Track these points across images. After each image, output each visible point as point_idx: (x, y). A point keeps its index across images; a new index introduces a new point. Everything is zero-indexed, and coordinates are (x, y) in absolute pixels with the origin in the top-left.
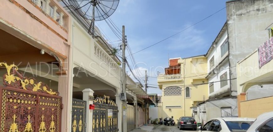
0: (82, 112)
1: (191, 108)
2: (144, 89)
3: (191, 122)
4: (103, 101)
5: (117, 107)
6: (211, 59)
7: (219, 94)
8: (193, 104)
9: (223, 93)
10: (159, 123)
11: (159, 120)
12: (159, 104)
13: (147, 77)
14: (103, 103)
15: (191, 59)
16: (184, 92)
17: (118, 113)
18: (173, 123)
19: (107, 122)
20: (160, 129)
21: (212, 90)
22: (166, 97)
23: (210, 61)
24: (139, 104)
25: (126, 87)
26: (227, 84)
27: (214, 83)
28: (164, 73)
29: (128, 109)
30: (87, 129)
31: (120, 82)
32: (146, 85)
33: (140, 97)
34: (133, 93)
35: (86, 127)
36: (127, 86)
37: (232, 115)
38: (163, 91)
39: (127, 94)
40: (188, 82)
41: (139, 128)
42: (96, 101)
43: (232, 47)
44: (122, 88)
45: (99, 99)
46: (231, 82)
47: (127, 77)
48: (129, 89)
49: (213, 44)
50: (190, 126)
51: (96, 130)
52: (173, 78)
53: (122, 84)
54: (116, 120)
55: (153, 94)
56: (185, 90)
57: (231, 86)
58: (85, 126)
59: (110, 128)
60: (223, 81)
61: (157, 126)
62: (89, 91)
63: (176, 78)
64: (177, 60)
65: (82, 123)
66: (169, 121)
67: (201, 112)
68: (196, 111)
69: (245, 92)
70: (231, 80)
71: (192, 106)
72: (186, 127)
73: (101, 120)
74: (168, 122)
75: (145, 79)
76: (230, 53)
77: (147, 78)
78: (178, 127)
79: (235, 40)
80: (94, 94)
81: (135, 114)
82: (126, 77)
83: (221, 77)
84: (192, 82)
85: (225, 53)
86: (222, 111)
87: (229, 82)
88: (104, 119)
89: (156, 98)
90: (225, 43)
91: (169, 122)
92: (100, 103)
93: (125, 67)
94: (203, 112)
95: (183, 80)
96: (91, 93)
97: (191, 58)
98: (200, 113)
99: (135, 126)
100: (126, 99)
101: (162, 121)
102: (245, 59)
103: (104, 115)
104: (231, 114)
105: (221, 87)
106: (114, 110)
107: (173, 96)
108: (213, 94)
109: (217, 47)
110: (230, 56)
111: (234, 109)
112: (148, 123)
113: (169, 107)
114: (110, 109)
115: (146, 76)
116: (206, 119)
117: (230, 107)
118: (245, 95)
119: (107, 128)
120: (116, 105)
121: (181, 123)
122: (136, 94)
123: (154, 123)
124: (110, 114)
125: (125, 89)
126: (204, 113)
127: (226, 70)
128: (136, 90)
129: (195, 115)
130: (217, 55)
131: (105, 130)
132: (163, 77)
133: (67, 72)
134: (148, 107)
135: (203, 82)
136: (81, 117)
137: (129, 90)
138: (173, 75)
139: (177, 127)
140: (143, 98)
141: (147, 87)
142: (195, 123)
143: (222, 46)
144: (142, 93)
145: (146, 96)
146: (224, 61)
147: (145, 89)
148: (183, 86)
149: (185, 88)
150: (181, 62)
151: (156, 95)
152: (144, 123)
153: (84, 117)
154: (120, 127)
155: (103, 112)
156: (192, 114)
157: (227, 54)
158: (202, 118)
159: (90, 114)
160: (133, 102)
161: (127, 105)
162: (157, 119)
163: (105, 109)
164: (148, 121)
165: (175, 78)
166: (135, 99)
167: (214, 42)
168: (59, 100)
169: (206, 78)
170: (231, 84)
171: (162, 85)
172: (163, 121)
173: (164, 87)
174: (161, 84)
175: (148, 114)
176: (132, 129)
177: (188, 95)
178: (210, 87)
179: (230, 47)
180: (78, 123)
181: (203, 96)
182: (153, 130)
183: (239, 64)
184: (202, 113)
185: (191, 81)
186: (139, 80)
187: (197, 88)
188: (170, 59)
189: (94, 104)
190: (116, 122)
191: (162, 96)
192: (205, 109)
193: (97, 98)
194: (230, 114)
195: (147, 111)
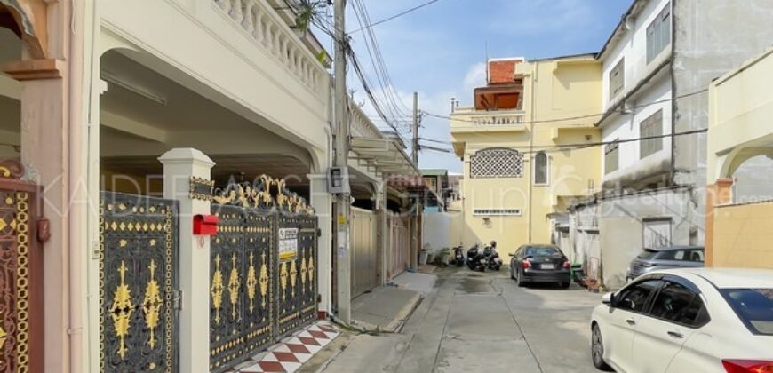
0: (160, 247)
1: (549, 216)
2: (409, 152)
3: (554, 261)
4: (256, 199)
5: (316, 219)
6: (615, 68)
7: (634, 179)
8: (556, 204)
9: (646, 173)
10: (452, 262)
11: (453, 253)
12: (454, 204)
13: (418, 114)
14: (257, 204)
15: (553, 65)
16: (528, 168)
17: (320, 239)
18: (495, 263)
19: (274, 275)
20: (458, 285)
21: (612, 164)
22: (475, 180)
23: (611, 74)
24: (393, 205)
25: (349, 148)
26: (660, 148)
27: (621, 145)
28: (473, 106)
29: (354, 223)
30: (183, 313)
31: (328, 127)
32: (416, 140)
33: (396, 183)
34: (371, 168)
35: (180, 308)
36: (353, 142)
37: (673, 242)
38: (466, 162)
39: (351, 171)
40: (544, 137)
41: (392, 284)
42: (228, 200)
43: (684, 33)
44: (335, 149)
45: (241, 190)
46: (676, 144)
47: (352, 111)
48: (359, 154)
49: (624, 20)
50: (551, 275)
51: (230, 310)
52: (499, 123)
53: (334, 137)
54: (311, 265)
55: (434, 170)
56: (534, 160)
57: (675, 154)
58: (176, 305)
59: (289, 297)
60: (649, 138)
61: (447, 271)
62: (190, 161)
63: (508, 122)
64: (512, 63)
65: (163, 293)
66: (483, 257)
67: (580, 231)
68: (565, 225)
69: (729, 176)
70: (676, 137)
71: (551, 211)
72: (537, 279)
73: (252, 270)
74: (481, 261)
75: (411, 121)
76: (676, 51)
77: (418, 117)
78: (513, 278)
79: (693, 12)
80: (213, 170)
81: (379, 237)
82: (350, 110)
83: (644, 125)
84: (557, 136)
85: (659, 51)
86: (646, 229)
87: (667, 142)
88: (264, 268)
89: (443, 183)
90: (661, 20)
91: (483, 261)
92: (246, 204)
93: (345, 73)
94: (589, 232)
95: (530, 129)
96: (202, 167)
97: (556, 61)
98: (580, 234)
99: (378, 276)
100: (346, 189)
101: (462, 257)
102: (741, 71)
103: (263, 250)
104: (669, 239)
105: (642, 156)
106: (304, 230)
107: (496, 179)
108: (614, 176)
109: (634, 30)
110: (676, 60)
111: (679, 225)
112: (419, 264)
113: (483, 212)
114: (287, 226)
115: (416, 110)
116: (599, 254)
117: (669, 219)
118: (729, 187)
119: (278, 298)
120: (310, 212)
121: (523, 266)
122: (384, 170)
123: (437, 262)
124: (287, 245)
125: (347, 154)
126: (591, 236)
127: (661, 104)
128: (386, 158)
129: (562, 239)
130: (635, 57)
131: (267, 305)
132: (467, 118)
133: (60, 66)
134: (420, 212)
135: (588, 138)
136: (152, 267)
137: (359, 157)
138: (499, 114)
139: (510, 276)
140: (406, 184)
141: (417, 147)
142: (565, 265)
143: (652, 29)
144: (406, 167)
145: (416, 177)
146: (658, 74)
147: (413, 154)
148: (529, 150)
149: (534, 155)
150: (525, 73)
151: (444, 174)
152: (406, 265)
153: (169, 266)
154: (324, 288)
155: (258, 241)
156: (553, 236)
157: (665, 53)
158: (584, 249)
159: (197, 255)
160: (372, 199)
161: (352, 208)
162: (448, 249)
163: (267, 230)
164: (418, 258)
165: (504, 123)
166: (380, 187)
167: (629, 13)
168: (21, 199)
169: (596, 125)
170: (675, 150)
171: (464, 144)
172: (465, 256)
173: (470, 150)
174: (461, 140)
175: (419, 234)
176: (367, 289)
177: (540, 177)
178: (606, 154)
179: (679, 34)
180: (137, 294)
181: (589, 181)
182: (436, 290)
183: (717, 85)
184: (586, 234)
185: (553, 134)
186: (395, 126)
187: (568, 156)
188: (491, 60)
189: (213, 210)
190: (311, 272)
191: (461, 178)
192: (595, 223)
193: (233, 188)
194: (666, 240)
195: (417, 225)
